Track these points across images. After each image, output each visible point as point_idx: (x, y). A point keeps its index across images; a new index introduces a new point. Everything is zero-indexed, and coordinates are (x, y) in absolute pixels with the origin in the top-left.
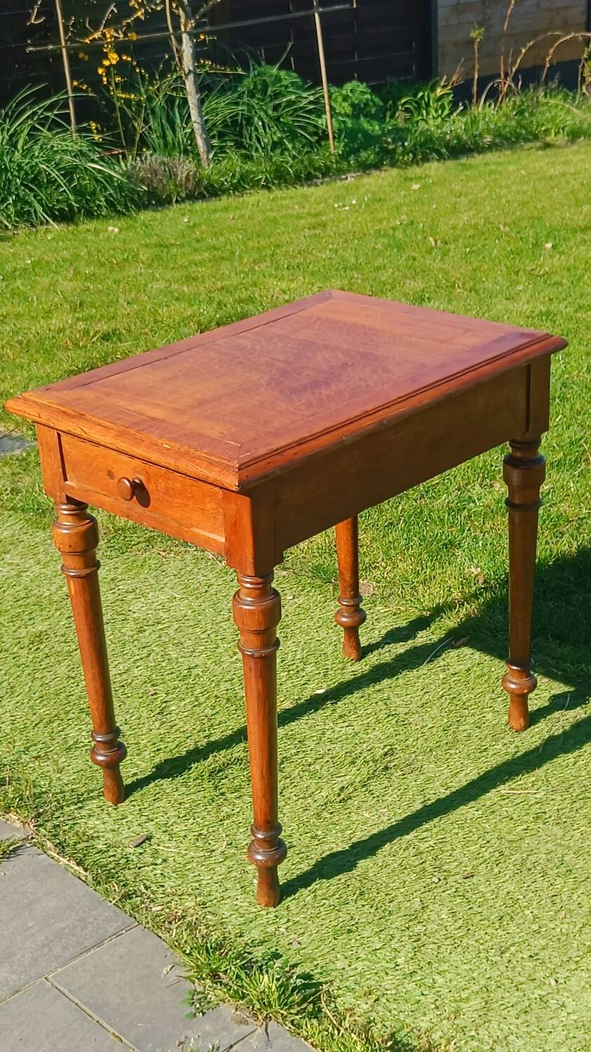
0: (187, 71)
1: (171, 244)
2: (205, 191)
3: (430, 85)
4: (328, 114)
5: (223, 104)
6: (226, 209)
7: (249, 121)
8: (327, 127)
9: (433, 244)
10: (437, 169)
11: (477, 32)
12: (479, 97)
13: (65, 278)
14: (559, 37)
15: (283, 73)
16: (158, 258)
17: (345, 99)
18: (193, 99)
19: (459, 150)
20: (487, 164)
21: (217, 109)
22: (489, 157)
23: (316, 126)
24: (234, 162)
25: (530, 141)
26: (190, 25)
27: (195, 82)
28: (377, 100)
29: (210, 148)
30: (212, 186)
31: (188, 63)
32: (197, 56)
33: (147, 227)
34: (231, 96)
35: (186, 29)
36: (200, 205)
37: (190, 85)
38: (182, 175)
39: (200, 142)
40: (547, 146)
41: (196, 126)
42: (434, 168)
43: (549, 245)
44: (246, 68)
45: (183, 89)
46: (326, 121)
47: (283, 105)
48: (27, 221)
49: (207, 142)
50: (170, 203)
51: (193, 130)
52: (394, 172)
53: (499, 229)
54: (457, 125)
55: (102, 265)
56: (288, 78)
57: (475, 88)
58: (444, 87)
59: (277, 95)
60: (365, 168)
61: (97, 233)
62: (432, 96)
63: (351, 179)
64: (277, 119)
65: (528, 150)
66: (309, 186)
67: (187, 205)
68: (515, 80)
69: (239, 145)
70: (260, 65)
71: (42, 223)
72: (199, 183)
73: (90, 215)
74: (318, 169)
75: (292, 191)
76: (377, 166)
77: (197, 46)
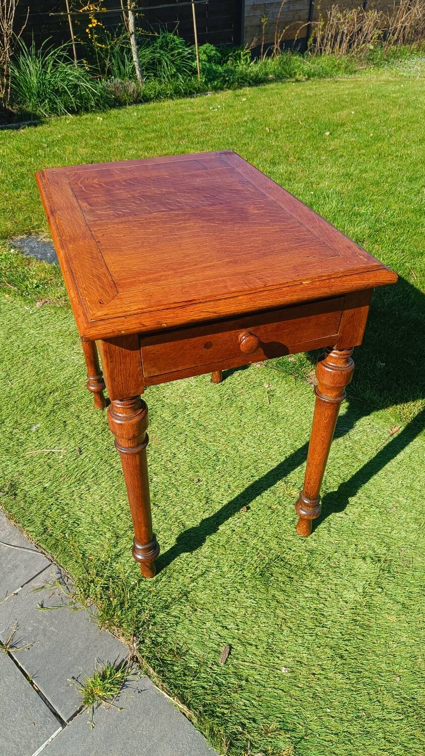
0: (131, 32)
1: (132, 128)
2: (141, 99)
3: (241, 47)
4: (198, 60)
5: (148, 53)
6: (154, 109)
7: (160, 62)
8: (197, 67)
9: (268, 131)
10: (250, 91)
11: (265, 19)
12: (263, 55)
13: (81, 147)
14: (301, 25)
15: (175, 37)
16: (127, 135)
17: (205, 53)
18: (134, 49)
19: (258, 81)
20: (272, 89)
21: (145, 55)
22: (272, 85)
23: (191, 66)
24: (154, 83)
25: (288, 78)
26: (132, 6)
27: (135, 39)
28: (218, 54)
29: (143, 76)
30: (145, 96)
31: (131, 28)
32: (136, 25)
33: (116, 117)
34: (151, 49)
35: (130, 8)
36: (141, 107)
37: (132, 41)
38: (131, 90)
39: (138, 72)
40: (297, 81)
41: (136, 64)
42: (247, 90)
43: (328, 133)
44: (159, 34)
45: (129, 43)
46: (196, 64)
47: (176, 54)
48: (55, 113)
49: (142, 72)
50: (125, 104)
51: (134, 66)
52: (230, 92)
53: (299, 124)
54: (254, 68)
55: (99, 139)
56: (178, 40)
57: (262, 50)
58: (247, 49)
59: (172, 49)
60: (216, 89)
61: (92, 120)
62: (242, 53)
63: (210, 95)
64: (173, 62)
65: (289, 82)
66: (191, 98)
67: (133, 107)
68: (281, 46)
69: (155, 75)
70: (164, 32)
71: (63, 115)
72: (139, 95)
73: (87, 110)
74: (195, 89)
75: (183, 100)
76: (222, 89)
77: (135, 19)
